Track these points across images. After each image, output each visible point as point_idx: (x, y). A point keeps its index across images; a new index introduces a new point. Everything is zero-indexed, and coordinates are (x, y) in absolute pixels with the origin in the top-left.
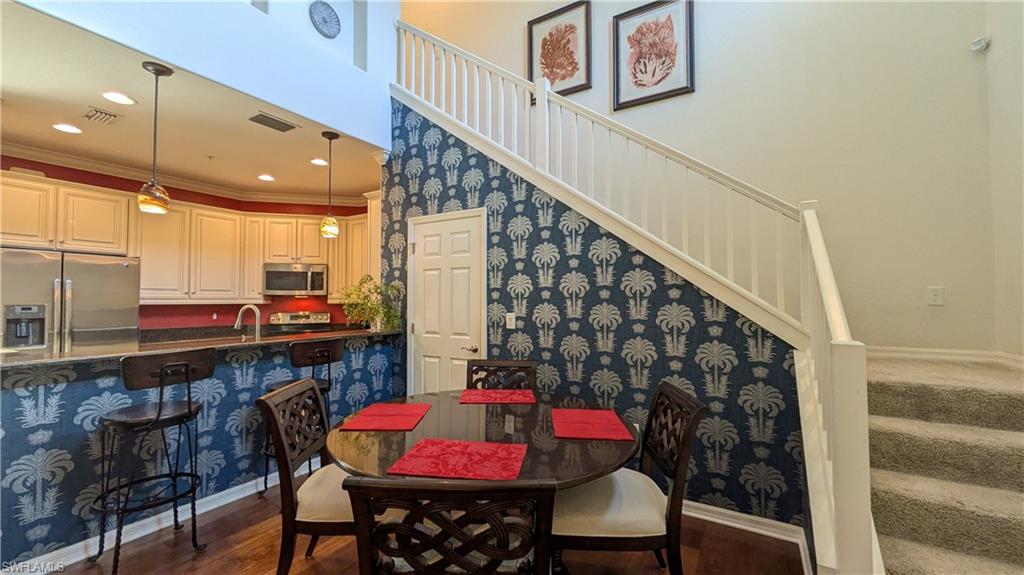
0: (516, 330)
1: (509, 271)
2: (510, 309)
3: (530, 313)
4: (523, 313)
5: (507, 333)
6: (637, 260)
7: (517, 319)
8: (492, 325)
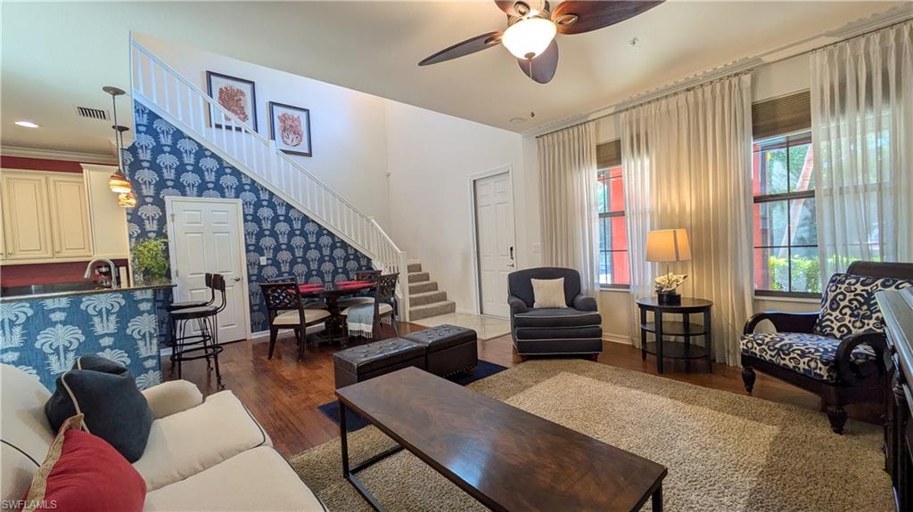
0: (267, 265)
1: (260, 235)
2: (263, 255)
3: (275, 256)
4: (271, 256)
5: (261, 268)
6: (325, 232)
7: (268, 259)
8: (249, 264)
